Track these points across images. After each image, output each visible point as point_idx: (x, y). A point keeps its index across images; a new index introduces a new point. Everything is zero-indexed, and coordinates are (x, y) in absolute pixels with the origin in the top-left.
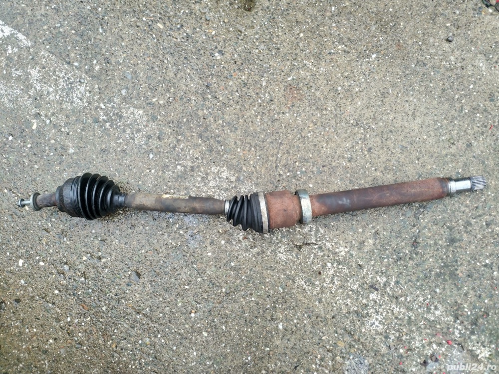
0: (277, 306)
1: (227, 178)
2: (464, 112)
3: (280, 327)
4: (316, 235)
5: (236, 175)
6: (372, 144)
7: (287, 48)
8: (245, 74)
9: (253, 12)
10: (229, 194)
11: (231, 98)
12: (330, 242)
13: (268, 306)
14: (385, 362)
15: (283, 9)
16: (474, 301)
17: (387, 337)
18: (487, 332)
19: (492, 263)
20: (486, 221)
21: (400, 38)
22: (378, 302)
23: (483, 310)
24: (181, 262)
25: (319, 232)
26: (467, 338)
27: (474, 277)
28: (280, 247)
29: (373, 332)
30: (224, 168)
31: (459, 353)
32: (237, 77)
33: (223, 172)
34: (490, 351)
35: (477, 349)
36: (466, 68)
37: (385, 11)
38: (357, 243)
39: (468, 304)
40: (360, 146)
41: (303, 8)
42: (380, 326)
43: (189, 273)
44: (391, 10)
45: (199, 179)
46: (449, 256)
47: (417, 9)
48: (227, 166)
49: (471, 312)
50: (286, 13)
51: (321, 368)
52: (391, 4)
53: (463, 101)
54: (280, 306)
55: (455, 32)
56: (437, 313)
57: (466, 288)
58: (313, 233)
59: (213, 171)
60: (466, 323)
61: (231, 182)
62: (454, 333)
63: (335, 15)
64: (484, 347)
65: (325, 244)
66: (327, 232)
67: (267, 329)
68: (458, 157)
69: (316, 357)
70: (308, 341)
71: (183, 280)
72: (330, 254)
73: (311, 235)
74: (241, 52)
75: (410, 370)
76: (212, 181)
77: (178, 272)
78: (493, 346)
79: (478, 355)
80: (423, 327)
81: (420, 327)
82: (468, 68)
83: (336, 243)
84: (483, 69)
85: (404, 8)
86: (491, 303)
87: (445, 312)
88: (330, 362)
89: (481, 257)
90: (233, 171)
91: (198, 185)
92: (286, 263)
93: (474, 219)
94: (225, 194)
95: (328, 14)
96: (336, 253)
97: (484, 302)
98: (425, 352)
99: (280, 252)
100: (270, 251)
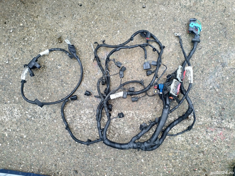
0: (137, 153)
1: (89, 113)
2: (166, 32)
3: (143, 161)
4: (136, 115)
5: (92, 109)
6: (137, 67)
7: (84, 49)
8: (73, 68)
9: (63, 42)
10: (94, 119)
11: (73, 80)
12: (143, 115)
13: (133, 155)
14: (192, 152)
15: (73, 34)
16: (215, 106)
17: (187, 141)
18: (227, 116)
19: (213, 86)
20: (201, 71)
21: (125, 18)
22: (176, 129)
23: (220, 108)
24: (89, 157)
25: (137, 113)
26: (221, 123)
27: (209, 96)
28: (125, 128)
29: (181, 142)
30: (86, 109)
31: (221, 131)
32: (71, 71)
33: (86, 111)
34: (233, 123)
35: (227, 125)
36: (158, 14)
37: (113, 11)
38: (154, 109)
39: (213, 109)
40: (133, 70)
41: (81, 29)
42: (182, 138)
43: (95, 160)
44: (115, 9)
45: (78, 119)
46: (194, 94)
47: (125, 2)
48: (87, 108)
49: (216, 111)
50: (76, 35)
51: (168, 169)
52: (113, 7)
53: (164, 28)
54: (138, 153)
55: (145, 3)
56: (202, 120)
57: (208, 103)
58: (134, 115)
59: (82, 113)
60: (216, 117)
61: (92, 113)
62: (214, 124)
63: (95, 24)
64: (230, 123)
65: (142, 117)
66: (140, 112)
67: (138, 165)
68: (174, 51)
69: (164, 165)
70: (157, 160)
71: (94, 164)
72: (146, 120)
73: (134, 116)
74: (67, 61)
75: (205, 149)
76: (84, 117)
77: (91, 162)
78: (233, 120)
79: (229, 128)
80: (200, 129)
81: (199, 129)
82: (158, 13)
83: (146, 114)
84: (165, 10)
85: (120, 5)
86: (222, 103)
87: (205, 118)
88: (170, 164)
89: (207, 87)
90: (90, 108)
91: (79, 122)
92: (131, 133)
93: (195, 73)
94: (92, 120)
95: (92, 26)
96: (148, 118)
97: (219, 104)
98: (207, 139)
99: (126, 130)
100: (122, 132)
